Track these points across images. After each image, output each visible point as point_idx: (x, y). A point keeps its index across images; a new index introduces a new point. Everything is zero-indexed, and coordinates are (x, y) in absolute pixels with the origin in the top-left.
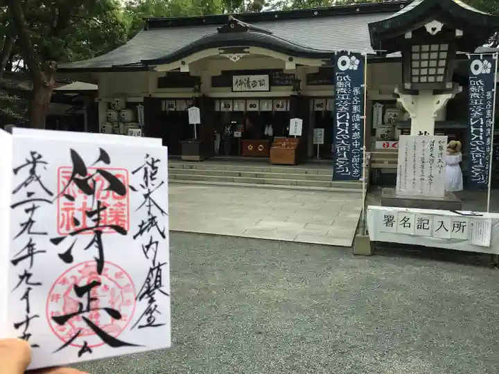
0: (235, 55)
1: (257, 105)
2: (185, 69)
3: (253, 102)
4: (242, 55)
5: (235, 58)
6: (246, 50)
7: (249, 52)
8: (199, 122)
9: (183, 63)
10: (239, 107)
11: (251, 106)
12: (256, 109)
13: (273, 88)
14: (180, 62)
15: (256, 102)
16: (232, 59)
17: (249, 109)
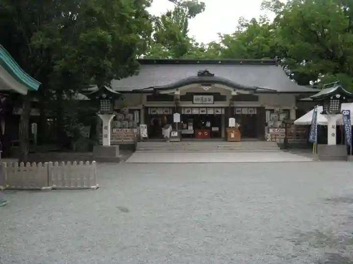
0: (206, 87)
1: (206, 111)
2: (177, 93)
3: (203, 109)
4: (210, 87)
6: (213, 85)
8: (179, 121)
9: (177, 90)
10: (195, 112)
11: (202, 111)
12: (205, 113)
13: (215, 102)
14: (175, 89)
15: (205, 109)
16: (204, 89)
17: (201, 113)
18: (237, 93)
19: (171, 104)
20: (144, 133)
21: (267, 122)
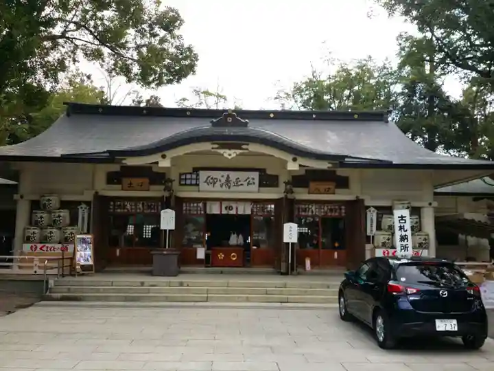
0: (232, 152)
1: (234, 206)
2: (165, 163)
3: (230, 204)
4: (238, 151)
5: (230, 155)
6: (244, 147)
7: (247, 149)
8: (173, 228)
9: (164, 157)
11: (227, 208)
12: (233, 212)
14: (160, 154)
15: (233, 203)
16: (226, 155)
17: (224, 212)
18: (300, 166)
19: (156, 191)
20: (84, 255)
21: (369, 233)
